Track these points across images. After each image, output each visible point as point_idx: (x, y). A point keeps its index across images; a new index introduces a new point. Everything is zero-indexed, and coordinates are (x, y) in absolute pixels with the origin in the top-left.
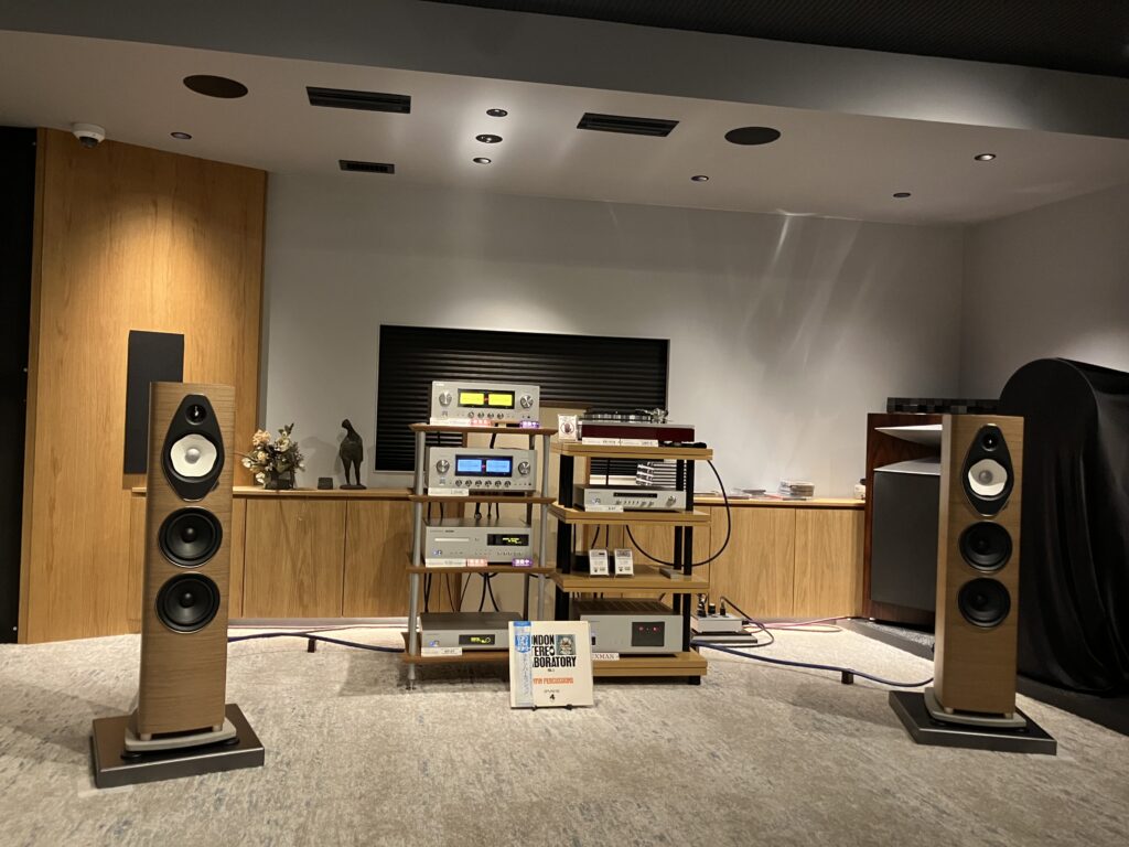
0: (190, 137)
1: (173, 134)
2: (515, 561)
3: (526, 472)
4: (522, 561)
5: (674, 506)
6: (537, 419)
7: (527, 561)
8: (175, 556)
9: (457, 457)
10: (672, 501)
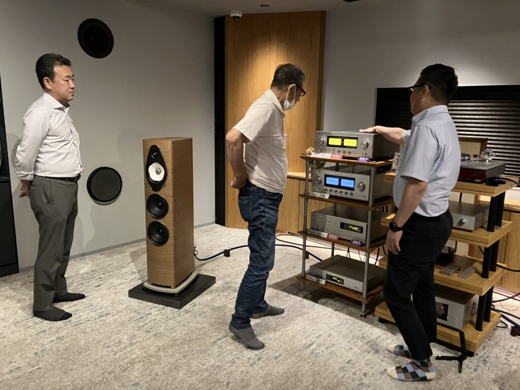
0: (268, 6)
1: (261, 6)
2: (352, 240)
3: (362, 189)
4: (356, 242)
5: (462, 227)
6: (371, 156)
7: (359, 243)
8: (153, 214)
9: (326, 176)
10: (461, 223)
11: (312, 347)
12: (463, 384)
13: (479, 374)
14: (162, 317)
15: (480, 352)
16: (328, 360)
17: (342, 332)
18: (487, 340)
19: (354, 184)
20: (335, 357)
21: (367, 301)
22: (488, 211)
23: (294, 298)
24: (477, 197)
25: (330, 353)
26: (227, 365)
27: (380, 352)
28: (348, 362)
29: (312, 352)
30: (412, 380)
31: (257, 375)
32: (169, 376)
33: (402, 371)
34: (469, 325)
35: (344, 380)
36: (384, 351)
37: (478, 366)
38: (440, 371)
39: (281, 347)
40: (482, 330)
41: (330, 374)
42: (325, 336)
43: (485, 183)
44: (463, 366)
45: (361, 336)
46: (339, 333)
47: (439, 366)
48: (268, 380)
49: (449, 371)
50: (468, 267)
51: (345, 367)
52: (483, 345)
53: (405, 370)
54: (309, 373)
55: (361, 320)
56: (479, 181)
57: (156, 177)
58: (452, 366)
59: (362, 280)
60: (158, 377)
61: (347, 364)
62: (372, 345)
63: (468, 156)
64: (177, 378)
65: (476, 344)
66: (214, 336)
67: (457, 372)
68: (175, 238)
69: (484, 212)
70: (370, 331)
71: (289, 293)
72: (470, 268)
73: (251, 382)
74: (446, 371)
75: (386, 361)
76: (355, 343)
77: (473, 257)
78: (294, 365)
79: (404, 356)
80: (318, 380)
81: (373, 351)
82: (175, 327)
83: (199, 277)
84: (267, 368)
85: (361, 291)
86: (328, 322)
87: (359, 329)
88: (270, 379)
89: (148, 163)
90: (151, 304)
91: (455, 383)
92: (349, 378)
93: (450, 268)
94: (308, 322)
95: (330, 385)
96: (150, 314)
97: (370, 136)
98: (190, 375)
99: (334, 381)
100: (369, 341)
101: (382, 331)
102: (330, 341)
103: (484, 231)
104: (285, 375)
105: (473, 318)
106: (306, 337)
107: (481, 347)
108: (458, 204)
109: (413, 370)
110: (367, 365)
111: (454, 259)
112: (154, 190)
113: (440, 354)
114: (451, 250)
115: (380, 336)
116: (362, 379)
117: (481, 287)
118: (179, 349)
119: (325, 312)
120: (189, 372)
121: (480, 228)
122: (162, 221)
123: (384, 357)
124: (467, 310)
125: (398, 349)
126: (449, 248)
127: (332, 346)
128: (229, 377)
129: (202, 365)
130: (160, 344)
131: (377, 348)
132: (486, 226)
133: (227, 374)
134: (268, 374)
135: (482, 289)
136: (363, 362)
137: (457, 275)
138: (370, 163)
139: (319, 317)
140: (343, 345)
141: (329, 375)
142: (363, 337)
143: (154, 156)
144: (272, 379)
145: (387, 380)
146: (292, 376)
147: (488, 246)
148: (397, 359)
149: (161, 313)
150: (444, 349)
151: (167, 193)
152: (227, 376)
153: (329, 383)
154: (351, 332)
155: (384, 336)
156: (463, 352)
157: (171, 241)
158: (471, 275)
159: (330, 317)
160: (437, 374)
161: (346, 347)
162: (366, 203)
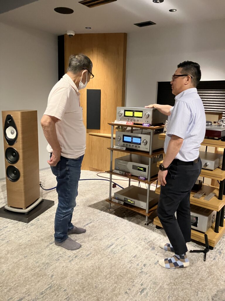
0: (91, 28)
1: (86, 28)
2: (140, 177)
3: (145, 144)
4: (142, 178)
5: (207, 168)
6: (151, 123)
7: (144, 178)
8: (9, 160)
9: (124, 136)
10: (206, 165)
11: (112, 247)
12: (206, 269)
13: (216, 261)
14: (15, 229)
15: (217, 247)
16: (122, 256)
17: (132, 235)
18: (222, 238)
19: (141, 141)
20: (126, 253)
21: (149, 215)
22: (222, 158)
23: (104, 214)
24: (216, 148)
25: (123, 250)
26: (54, 262)
27: (155, 249)
28: (134, 257)
29: (112, 251)
30: (174, 268)
31: (73, 268)
32: (12, 272)
33: (168, 262)
34: (211, 229)
35: (130, 270)
36: (158, 248)
37: (216, 256)
38: (192, 260)
39: (92, 247)
40: (218, 232)
41: (122, 265)
42: (121, 239)
43: (220, 140)
44: (207, 256)
45: (144, 238)
46: (130, 236)
47: (191, 257)
48: (80, 272)
49: (198, 260)
50: (210, 193)
51: (132, 260)
52: (219, 242)
53: (170, 261)
54: (108, 266)
55: (145, 227)
56: (217, 138)
57: (11, 136)
58: (200, 256)
59: (146, 202)
60: (4, 273)
61: (133, 258)
62: (151, 244)
63: (211, 122)
64: (17, 273)
65: (214, 242)
66: (48, 241)
67: (203, 261)
68: (24, 176)
69: (220, 158)
70: (150, 235)
71: (101, 210)
72: (211, 193)
73: (68, 274)
74: (196, 260)
75: (159, 255)
76: (140, 243)
77: (214, 186)
78: (99, 260)
79: (170, 251)
80: (113, 270)
81: (151, 248)
82: (22, 236)
83: (43, 201)
84: (81, 263)
85: (145, 209)
86: (124, 229)
87: (143, 233)
88: (81, 271)
89: (6, 127)
90: (9, 220)
91: (201, 269)
92: (134, 268)
93: (199, 194)
94: (111, 230)
95: (121, 274)
96: (7, 227)
97: (150, 110)
98: (26, 271)
99: (124, 271)
100: (149, 242)
101: (158, 234)
102: (124, 242)
103: (220, 170)
104: (92, 268)
105: (213, 225)
106: (109, 241)
107: (218, 243)
108: (205, 153)
109: (175, 261)
110: (147, 258)
111: (202, 187)
112: (9, 144)
113: (193, 249)
114: (201, 182)
115: (156, 238)
116: (142, 268)
117: (218, 206)
118: (22, 252)
119: (123, 223)
120: (27, 269)
121: (217, 168)
122: (16, 166)
123: (157, 252)
124: (209, 220)
125: (167, 247)
126: (200, 181)
127: (125, 246)
128: (54, 271)
129: (36, 263)
130: (9, 249)
131: (153, 246)
132: (221, 167)
133: (52, 269)
134: (81, 268)
135: (218, 207)
136: (144, 256)
137: (204, 198)
138: (150, 127)
139: (119, 226)
140: (132, 245)
141: (121, 267)
142: (146, 239)
143: (10, 122)
144: (83, 271)
145: (158, 269)
146: (96, 268)
147: (222, 180)
148: (166, 253)
149: (14, 226)
150: (195, 245)
151: (18, 147)
152: (53, 270)
153: (120, 273)
154: (138, 236)
155: (159, 238)
156: (207, 247)
157: (21, 179)
158: (212, 198)
159: (125, 226)
160: (190, 263)
161: (134, 246)
162: (148, 153)
